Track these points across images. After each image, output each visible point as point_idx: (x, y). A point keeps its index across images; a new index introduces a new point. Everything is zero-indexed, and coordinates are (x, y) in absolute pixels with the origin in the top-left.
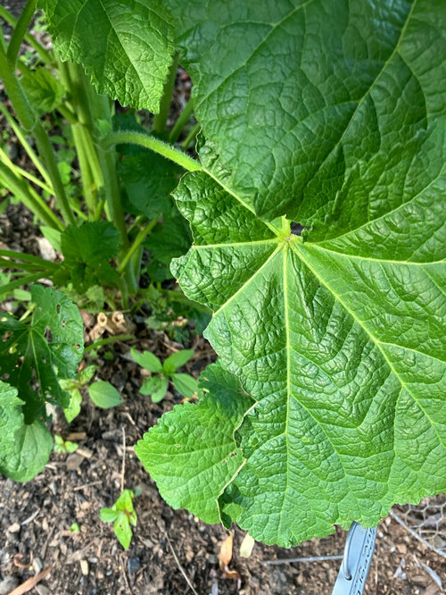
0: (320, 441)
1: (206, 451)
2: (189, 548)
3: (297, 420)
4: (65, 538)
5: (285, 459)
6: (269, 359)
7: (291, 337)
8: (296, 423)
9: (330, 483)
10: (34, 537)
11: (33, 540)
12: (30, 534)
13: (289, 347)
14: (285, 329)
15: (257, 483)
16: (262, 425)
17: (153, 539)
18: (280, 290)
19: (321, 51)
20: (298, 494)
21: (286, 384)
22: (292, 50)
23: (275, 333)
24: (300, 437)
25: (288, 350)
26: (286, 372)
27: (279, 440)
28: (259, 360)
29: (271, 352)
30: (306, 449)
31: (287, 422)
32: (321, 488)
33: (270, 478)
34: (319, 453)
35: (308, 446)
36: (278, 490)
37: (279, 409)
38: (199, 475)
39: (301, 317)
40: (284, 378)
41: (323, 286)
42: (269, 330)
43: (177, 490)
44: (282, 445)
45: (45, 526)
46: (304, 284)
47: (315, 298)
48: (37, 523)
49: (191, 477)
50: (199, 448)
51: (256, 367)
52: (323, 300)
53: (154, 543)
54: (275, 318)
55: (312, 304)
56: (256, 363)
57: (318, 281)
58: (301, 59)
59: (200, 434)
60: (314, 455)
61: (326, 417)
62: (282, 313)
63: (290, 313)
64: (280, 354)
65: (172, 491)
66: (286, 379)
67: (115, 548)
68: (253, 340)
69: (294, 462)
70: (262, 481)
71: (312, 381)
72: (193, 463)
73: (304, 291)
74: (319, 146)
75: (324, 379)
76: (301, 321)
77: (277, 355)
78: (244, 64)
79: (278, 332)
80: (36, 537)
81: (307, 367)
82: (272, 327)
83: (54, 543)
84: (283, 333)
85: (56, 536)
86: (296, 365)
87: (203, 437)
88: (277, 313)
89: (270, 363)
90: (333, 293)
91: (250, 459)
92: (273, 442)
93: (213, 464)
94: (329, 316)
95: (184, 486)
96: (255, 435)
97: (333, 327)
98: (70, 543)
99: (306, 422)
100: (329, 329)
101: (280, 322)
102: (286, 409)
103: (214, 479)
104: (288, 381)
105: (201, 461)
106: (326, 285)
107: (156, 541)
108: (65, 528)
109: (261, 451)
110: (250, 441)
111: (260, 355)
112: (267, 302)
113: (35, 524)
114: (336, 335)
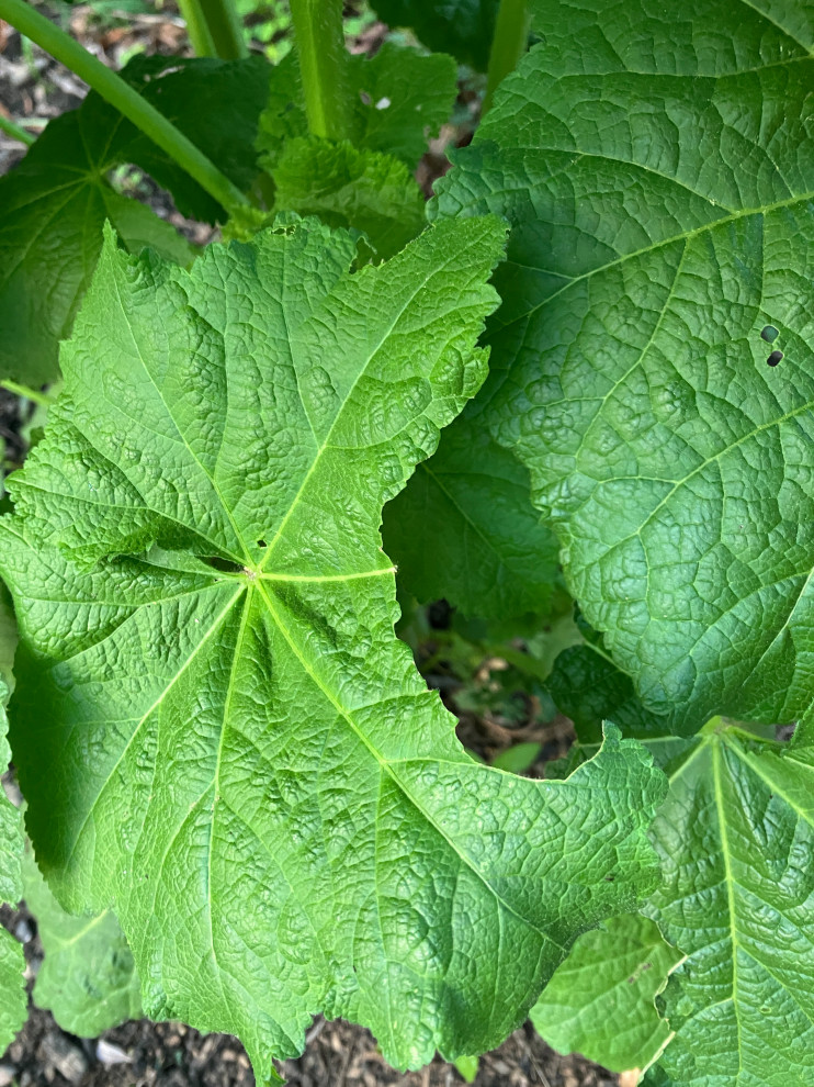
0: (789, 1012)
1: (602, 965)
2: (569, 1072)
3: (751, 981)
4: (371, 1064)
5: (735, 1032)
6: (701, 897)
7: (733, 865)
8: (748, 985)
9: (806, 1068)
10: (321, 1064)
11: (321, 1071)
12: (316, 1060)
13: (729, 878)
14: (722, 855)
15: (693, 1063)
16: (696, 986)
17: (509, 1060)
18: (711, 799)
19: (750, 520)
20: (758, 1079)
21: (729, 931)
22: (707, 518)
23: (708, 862)
24: (757, 1005)
25: (729, 884)
26: (728, 914)
27: (724, 1008)
28: (687, 900)
29: (704, 887)
30: (768, 1021)
31: (734, 983)
32: (793, 1074)
33: (713, 1057)
34: (787, 1027)
35: (771, 1018)
36: (726, 1073)
37: (721, 965)
38: (596, 1002)
39: (747, 841)
40: (725, 922)
41: (778, 797)
42: (699, 857)
43: (563, 1025)
44: (729, 1014)
45: (336, 1044)
46: (748, 794)
47: (767, 815)
48: (325, 1041)
49: (582, 1005)
50: (591, 962)
51: (682, 910)
52: (779, 818)
53: (512, 1067)
54: (706, 840)
55: (763, 826)
56: (682, 904)
57: (769, 790)
58: (720, 530)
59: (592, 942)
60: (780, 1029)
61: (795, 981)
62: (716, 832)
63: (729, 833)
64: (718, 890)
65: (555, 1027)
66: (729, 923)
67: (449, 1078)
68: (675, 873)
69: (749, 1038)
70: (700, 1059)
71: (770, 932)
72: (584, 985)
73: (749, 806)
74: (757, 641)
75: (790, 930)
76: (747, 846)
77: (713, 891)
78: (638, 533)
79: (712, 859)
80: (326, 1064)
81: (762, 911)
82: (704, 853)
83: (354, 1073)
84: (720, 859)
85: (356, 1061)
86: (743, 905)
87: (597, 946)
88: (709, 832)
89: (704, 903)
90: (795, 806)
91: (681, 1031)
92: (713, 1011)
93: (615, 983)
94: (790, 841)
95: (573, 1020)
96: (686, 999)
97: (797, 857)
98: (379, 1073)
99: (765, 984)
100: (792, 860)
101: (715, 845)
102: (731, 966)
103: (620, 1006)
104: (733, 926)
105: (595, 981)
106: (782, 794)
107: (514, 1063)
108: (368, 1048)
109: (697, 1021)
110: (678, 1007)
111: (687, 894)
112: (693, 818)
113: (321, 1044)
114: (804, 870)
